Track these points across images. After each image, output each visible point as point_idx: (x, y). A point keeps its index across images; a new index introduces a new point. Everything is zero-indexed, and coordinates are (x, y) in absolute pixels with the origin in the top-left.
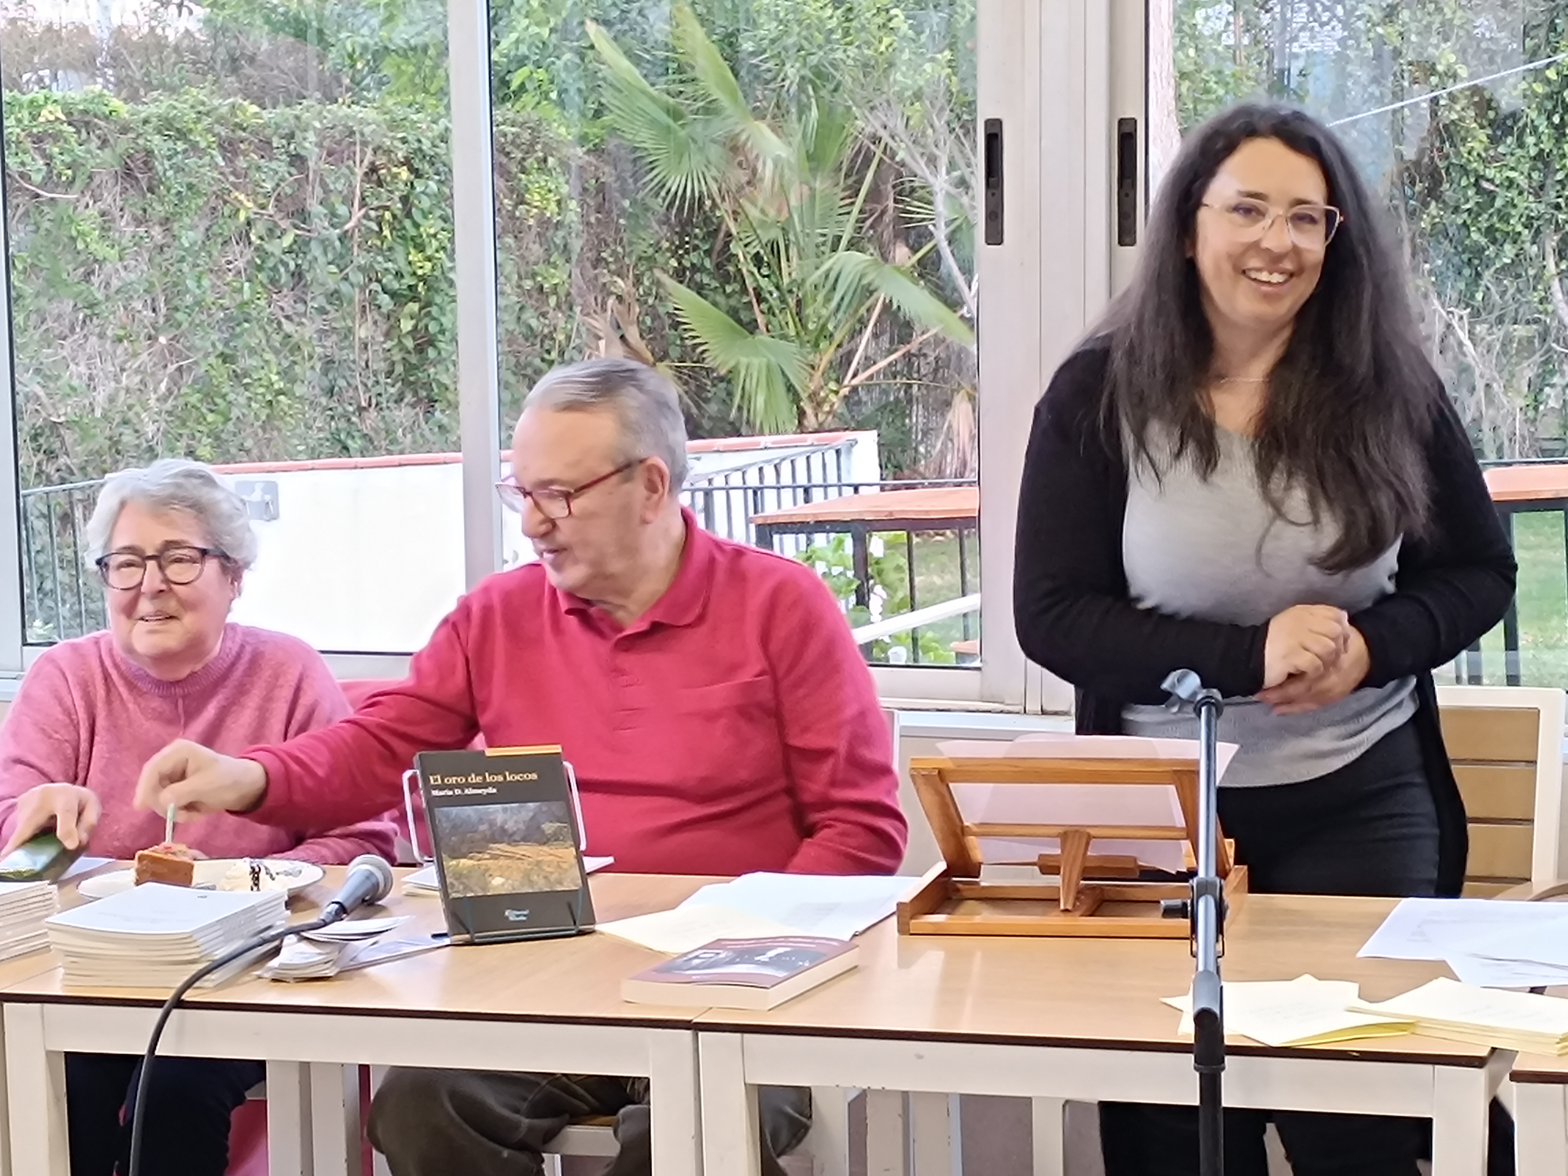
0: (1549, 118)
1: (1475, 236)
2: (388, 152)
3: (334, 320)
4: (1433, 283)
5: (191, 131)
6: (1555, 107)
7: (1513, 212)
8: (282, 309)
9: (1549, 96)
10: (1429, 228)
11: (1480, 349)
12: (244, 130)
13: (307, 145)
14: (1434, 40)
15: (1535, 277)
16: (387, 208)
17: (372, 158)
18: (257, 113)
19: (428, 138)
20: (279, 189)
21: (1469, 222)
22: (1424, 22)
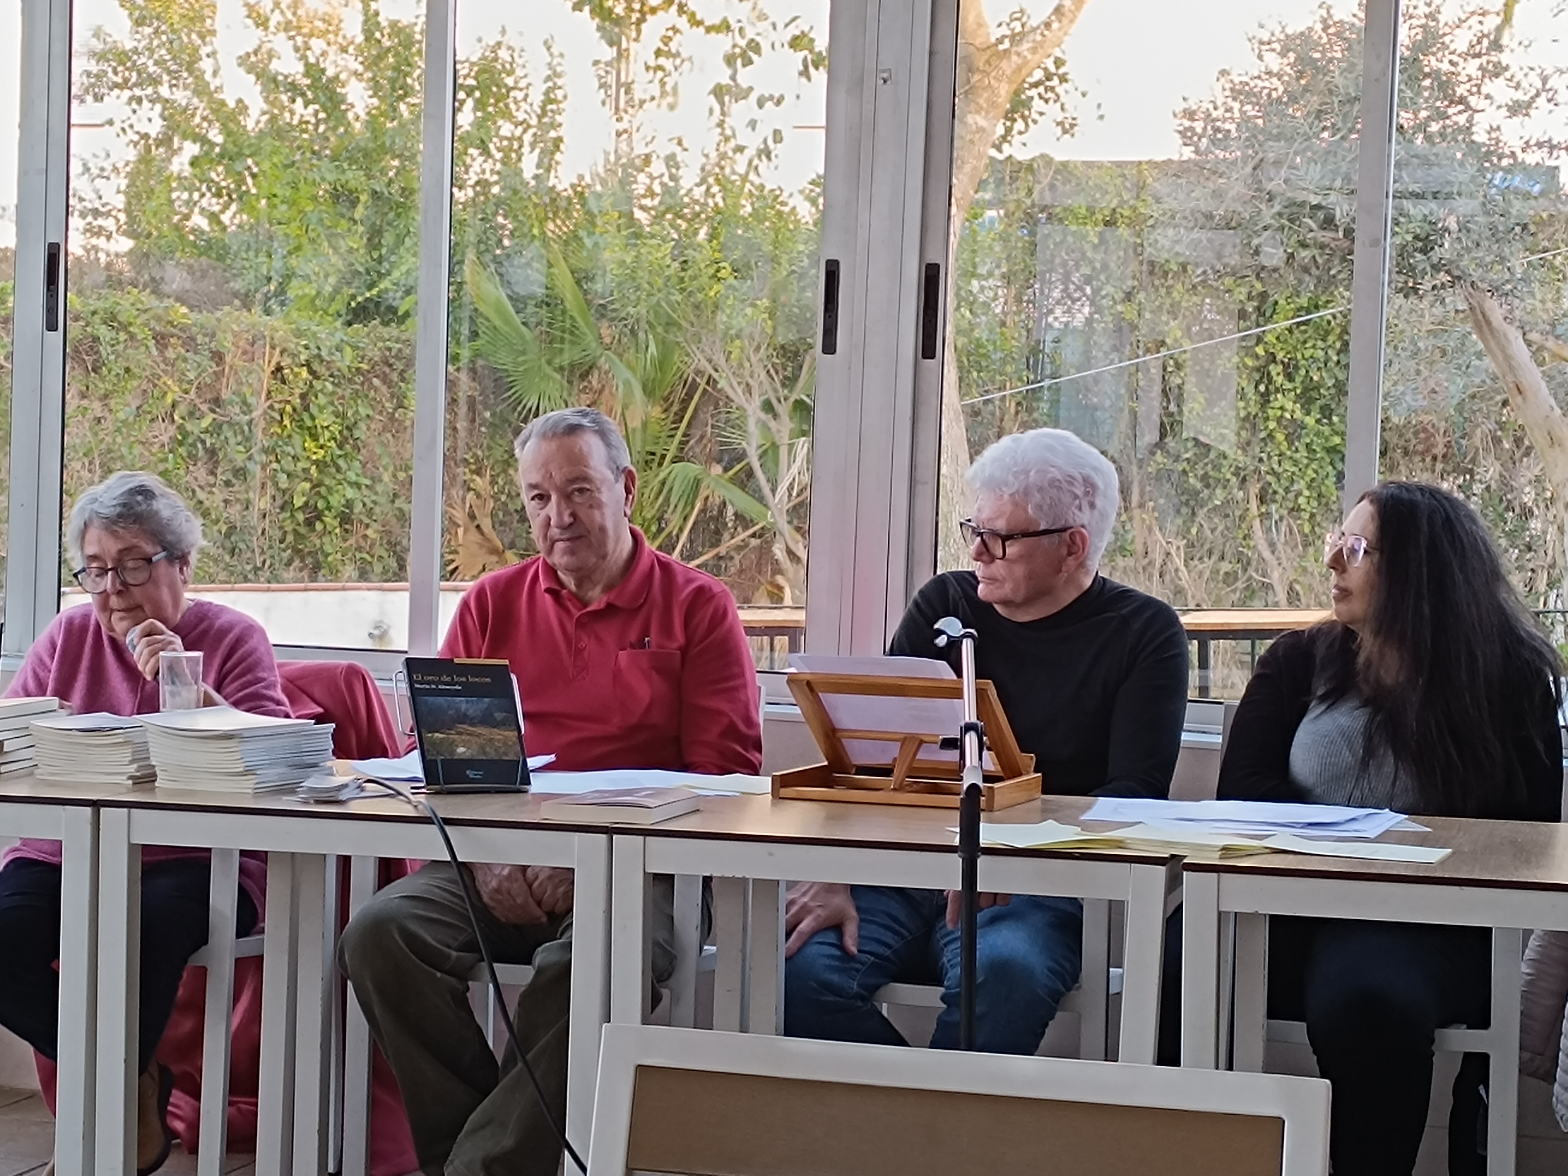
0: (1256, 387)
1: (1192, 481)
2: (294, 356)
3: (239, 492)
4: (1156, 518)
5: (130, 324)
6: (1261, 378)
7: (1224, 462)
8: (196, 479)
9: (1258, 370)
10: (1155, 473)
11: (1193, 574)
12: (174, 327)
13: (226, 344)
14: (1164, 318)
15: (1240, 517)
16: (288, 402)
17: (279, 359)
18: (185, 314)
19: (326, 346)
20: (201, 379)
21: (1188, 469)
22: (1157, 303)
